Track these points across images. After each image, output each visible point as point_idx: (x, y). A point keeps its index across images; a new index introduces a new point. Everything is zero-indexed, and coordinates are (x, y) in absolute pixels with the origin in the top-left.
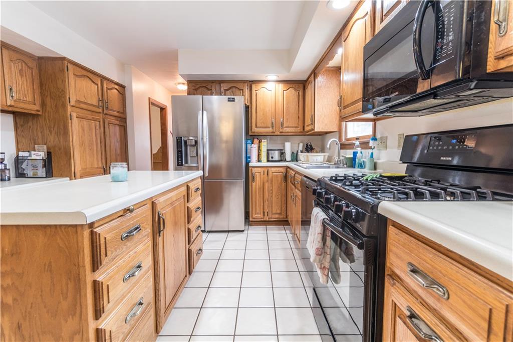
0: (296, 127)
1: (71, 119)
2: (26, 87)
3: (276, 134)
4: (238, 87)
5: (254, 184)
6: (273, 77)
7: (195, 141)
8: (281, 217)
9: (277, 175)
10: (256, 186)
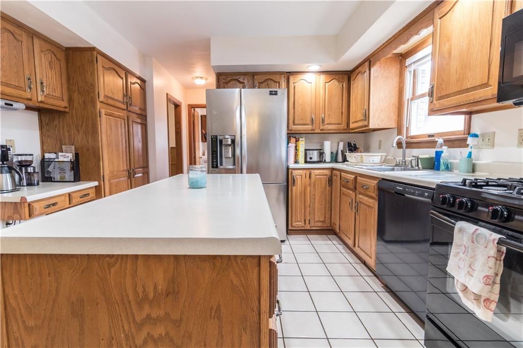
0: (339, 124)
1: (100, 117)
2: (55, 81)
3: (316, 132)
4: (273, 79)
5: (294, 188)
6: (316, 67)
7: (232, 140)
8: (325, 225)
9: (320, 178)
10: (297, 189)
